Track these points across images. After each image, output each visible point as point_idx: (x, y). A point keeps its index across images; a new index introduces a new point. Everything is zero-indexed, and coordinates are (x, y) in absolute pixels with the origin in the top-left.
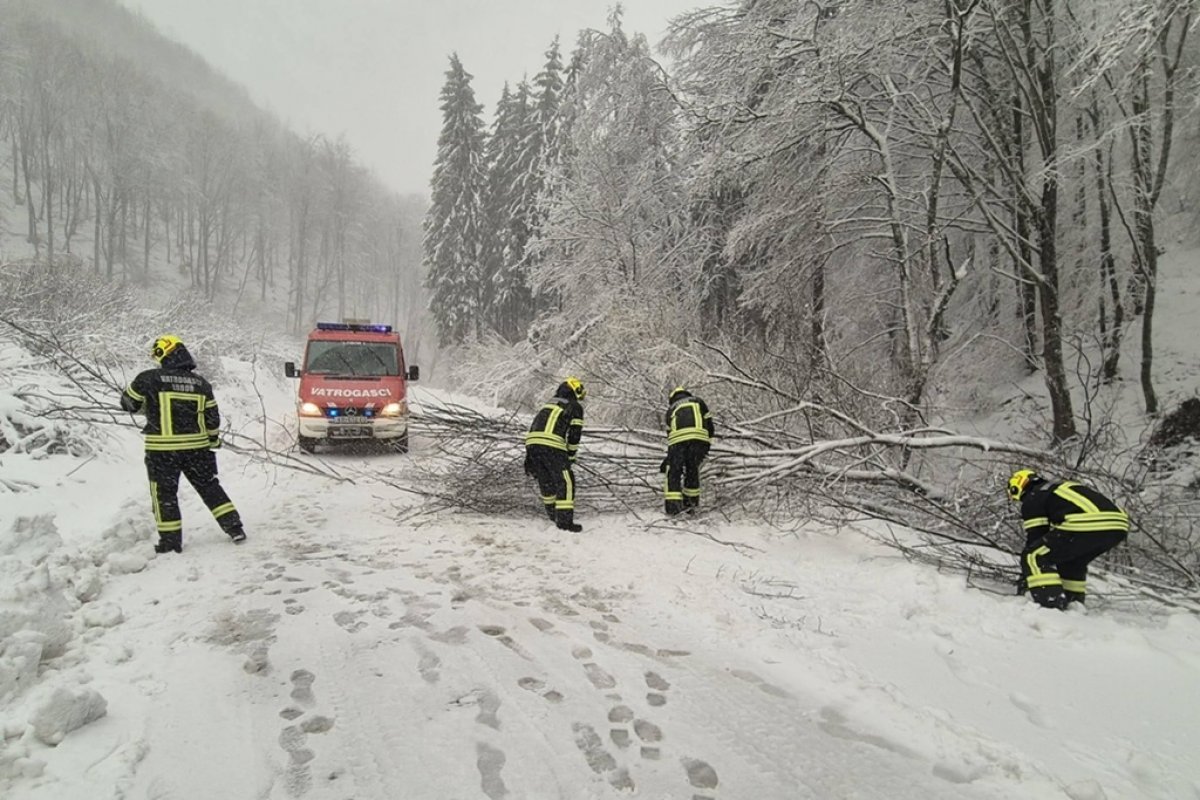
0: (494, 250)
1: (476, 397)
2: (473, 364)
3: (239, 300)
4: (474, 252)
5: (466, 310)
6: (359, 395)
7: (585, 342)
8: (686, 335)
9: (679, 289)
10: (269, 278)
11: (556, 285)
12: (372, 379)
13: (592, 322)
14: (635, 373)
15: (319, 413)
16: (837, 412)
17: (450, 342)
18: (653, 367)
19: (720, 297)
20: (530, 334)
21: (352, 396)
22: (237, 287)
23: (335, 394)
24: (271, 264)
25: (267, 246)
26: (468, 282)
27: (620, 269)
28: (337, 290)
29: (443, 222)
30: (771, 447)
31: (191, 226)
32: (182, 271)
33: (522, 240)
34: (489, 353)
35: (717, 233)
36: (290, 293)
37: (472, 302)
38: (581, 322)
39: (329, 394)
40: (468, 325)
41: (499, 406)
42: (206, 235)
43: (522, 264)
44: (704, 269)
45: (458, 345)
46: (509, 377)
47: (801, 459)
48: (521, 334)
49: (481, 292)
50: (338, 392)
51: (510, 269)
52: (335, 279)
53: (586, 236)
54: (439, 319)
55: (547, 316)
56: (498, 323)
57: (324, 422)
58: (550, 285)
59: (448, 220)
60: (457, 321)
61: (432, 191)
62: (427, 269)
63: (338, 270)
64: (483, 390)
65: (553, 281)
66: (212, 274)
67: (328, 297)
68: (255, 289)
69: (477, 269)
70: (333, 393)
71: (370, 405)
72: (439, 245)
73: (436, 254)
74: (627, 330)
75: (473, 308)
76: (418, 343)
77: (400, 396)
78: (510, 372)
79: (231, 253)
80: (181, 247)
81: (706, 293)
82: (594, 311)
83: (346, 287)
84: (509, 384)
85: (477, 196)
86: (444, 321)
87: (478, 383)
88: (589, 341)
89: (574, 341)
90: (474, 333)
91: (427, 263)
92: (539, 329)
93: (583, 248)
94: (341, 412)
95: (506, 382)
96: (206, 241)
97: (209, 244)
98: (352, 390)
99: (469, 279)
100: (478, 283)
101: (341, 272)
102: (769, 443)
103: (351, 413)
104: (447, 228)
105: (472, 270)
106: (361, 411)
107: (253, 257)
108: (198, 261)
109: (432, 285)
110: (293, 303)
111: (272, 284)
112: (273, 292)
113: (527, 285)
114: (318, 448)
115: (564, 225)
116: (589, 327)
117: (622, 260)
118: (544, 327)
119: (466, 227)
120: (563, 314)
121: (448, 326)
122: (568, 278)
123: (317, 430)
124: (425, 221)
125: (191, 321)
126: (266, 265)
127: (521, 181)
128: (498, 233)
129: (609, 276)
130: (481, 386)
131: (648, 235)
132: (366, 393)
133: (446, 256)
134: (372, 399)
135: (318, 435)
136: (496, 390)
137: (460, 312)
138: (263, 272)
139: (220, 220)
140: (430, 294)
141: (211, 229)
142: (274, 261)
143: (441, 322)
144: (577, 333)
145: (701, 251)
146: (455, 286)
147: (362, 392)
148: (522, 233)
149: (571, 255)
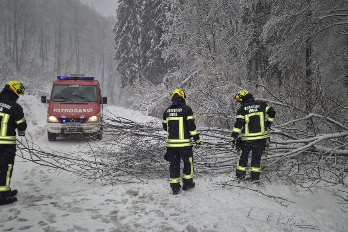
0: (147, 41)
1: (138, 111)
2: (137, 95)
3: (32, 67)
4: (137, 42)
5: (133, 70)
6: (77, 111)
7: (190, 84)
8: (240, 79)
9: (236, 56)
10: (45, 57)
11: (176, 56)
12: (83, 104)
13: (193, 74)
14: (215, 99)
15: (57, 121)
16: (330, 119)
17: (126, 85)
18: (223, 95)
19: (257, 60)
20: (164, 80)
21: (73, 113)
22: (31, 61)
23: (65, 112)
24: (46, 50)
25: (44, 42)
26: (135, 56)
27: (207, 47)
28: (76, 62)
29: (122, 28)
30: (292, 138)
31: (10, 33)
32: (6, 54)
33: (160, 36)
34: (145, 90)
35: (255, 27)
36: (55, 63)
37: (136, 65)
38: (188, 74)
39: (62, 111)
40: (135, 77)
41: (149, 115)
42: (16, 37)
43: (160, 47)
44: (249, 45)
45: (130, 86)
46: (154, 101)
47: (310, 145)
48: (159, 80)
49: (141, 61)
50: (67, 111)
51: (154, 49)
52: (75, 56)
53: (190, 32)
54: (122, 74)
55: (172, 72)
56: (149, 76)
57: (60, 125)
58: (173, 56)
59: (124, 27)
60: (130, 75)
61: (117, 14)
62: (116, 51)
63: (77, 52)
64: (142, 107)
65: (175, 55)
66: (19, 55)
67: (72, 65)
68: (39, 61)
69: (139, 50)
70: (64, 111)
71: (82, 117)
72: (121, 40)
73: (119, 44)
74: (210, 77)
75: (137, 68)
76: (113, 86)
77: (97, 112)
78: (154, 98)
79: (28, 45)
80: (5, 43)
81: (250, 57)
82: (195, 69)
83: (80, 60)
84: (154, 104)
85: (138, 16)
86: (124, 75)
87: (140, 104)
88: (192, 83)
89: (185, 83)
90: (138, 80)
91: (116, 48)
92: (168, 78)
93: (189, 38)
94: (68, 120)
95: (153, 103)
96: (16, 40)
97: (18, 41)
98: (74, 109)
99: (135, 55)
100: (139, 57)
101: (78, 53)
102: (290, 136)
103: (73, 121)
104: (124, 31)
105: (137, 50)
106: (78, 120)
107: (38, 47)
108: (13, 49)
109: (118, 58)
110: (56, 68)
111: (47, 59)
112: (47, 63)
113: (162, 57)
114: (57, 138)
115: (179, 27)
116: (192, 76)
117: (208, 43)
118: (171, 77)
119: (133, 31)
120: (179, 70)
121: (126, 78)
122: (182, 53)
123: (56, 129)
124: (114, 28)
125: (5, 76)
126: (44, 51)
127: (160, 8)
128: (149, 33)
129: (202, 51)
130: (141, 105)
131: (221, 30)
132: (80, 111)
133: (124, 45)
134: (83, 114)
135: (57, 132)
136: (147, 108)
137: (131, 71)
138: (43, 54)
139: (23, 30)
140: (117, 63)
141: (18, 34)
142: (48, 49)
143: (123, 76)
144: (186, 79)
145: (247, 37)
146: (129, 58)
147: (78, 110)
148: (160, 32)
149: (183, 42)
